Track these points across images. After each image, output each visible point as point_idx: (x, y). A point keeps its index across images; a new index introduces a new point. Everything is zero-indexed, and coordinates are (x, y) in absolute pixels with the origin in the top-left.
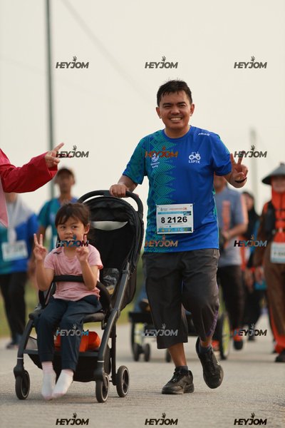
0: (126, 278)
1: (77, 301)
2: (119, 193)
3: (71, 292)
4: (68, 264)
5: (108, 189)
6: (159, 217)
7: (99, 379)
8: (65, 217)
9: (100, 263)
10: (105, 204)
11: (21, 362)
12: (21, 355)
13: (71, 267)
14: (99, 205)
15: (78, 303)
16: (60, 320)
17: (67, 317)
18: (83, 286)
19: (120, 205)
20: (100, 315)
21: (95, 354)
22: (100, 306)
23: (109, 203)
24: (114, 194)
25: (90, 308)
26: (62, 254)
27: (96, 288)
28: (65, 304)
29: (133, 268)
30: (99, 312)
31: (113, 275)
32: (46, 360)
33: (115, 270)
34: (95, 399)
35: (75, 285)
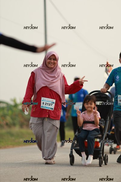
0: (108, 122)
1: (92, 130)
2: (104, 92)
3: (90, 127)
4: (88, 117)
5: (100, 90)
6: (119, 99)
7: (100, 158)
8: (88, 100)
9: (100, 117)
10: (99, 95)
11: (72, 152)
12: (72, 149)
13: (90, 118)
14: (97, 96)
15: (93, 131)
16: (87, 137)
17: (90, 136)
18: (94, 125)
19: (105, 96)
20: (100, 136)
21: (99, 149)
22: (100, 132)
23: (101, 95)
24: (102, 92)
25: (97, 133)
26: (86, 114)
27: (98, 126)
28: (88, 132)
29: (110, 118)
30: (100, 134)
31: (102, 121)
32: (83, 151)
33: (103, 119)
34: (99, 166)
35: (91, 125)
